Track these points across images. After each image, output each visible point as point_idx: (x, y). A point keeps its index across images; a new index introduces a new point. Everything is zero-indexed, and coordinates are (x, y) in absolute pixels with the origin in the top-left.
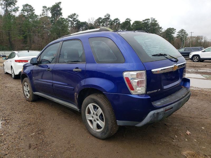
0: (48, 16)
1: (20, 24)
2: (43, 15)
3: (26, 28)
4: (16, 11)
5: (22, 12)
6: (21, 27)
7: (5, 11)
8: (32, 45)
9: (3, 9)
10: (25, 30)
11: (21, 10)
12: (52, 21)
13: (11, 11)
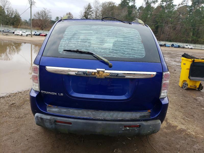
0: (187, 5)
1: (155, 15)
2: (182, 4)
3: (160, 19)
4: (156, 2)
5: (162, 2)
6: (155, 18)
7: (146, 3)
8: (161, 36)
9: (145, 2)
10: (158, 21)
11: (161, 1)
12: (191, 10)
13: (151, 3)
